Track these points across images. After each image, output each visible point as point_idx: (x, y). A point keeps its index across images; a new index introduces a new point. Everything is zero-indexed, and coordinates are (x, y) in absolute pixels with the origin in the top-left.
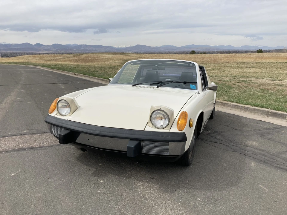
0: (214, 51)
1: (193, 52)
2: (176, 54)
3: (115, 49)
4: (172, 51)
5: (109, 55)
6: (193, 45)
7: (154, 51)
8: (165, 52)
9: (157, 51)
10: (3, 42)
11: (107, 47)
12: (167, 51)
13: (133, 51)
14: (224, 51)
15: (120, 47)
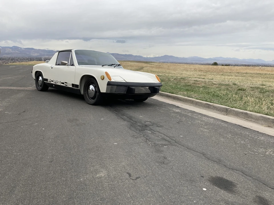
0: (242, 64)
1: (215, 64)
2: (203, 65)
4: (199, 62)
5: (133, 63)
6: (221, 57)
7: (181, 62)
8: (192, 63)
9: (185, 62)
10: (47, 49)
12: (194, 62)
13: (161, 61)
14: (253, 64)
15: (148, 57)
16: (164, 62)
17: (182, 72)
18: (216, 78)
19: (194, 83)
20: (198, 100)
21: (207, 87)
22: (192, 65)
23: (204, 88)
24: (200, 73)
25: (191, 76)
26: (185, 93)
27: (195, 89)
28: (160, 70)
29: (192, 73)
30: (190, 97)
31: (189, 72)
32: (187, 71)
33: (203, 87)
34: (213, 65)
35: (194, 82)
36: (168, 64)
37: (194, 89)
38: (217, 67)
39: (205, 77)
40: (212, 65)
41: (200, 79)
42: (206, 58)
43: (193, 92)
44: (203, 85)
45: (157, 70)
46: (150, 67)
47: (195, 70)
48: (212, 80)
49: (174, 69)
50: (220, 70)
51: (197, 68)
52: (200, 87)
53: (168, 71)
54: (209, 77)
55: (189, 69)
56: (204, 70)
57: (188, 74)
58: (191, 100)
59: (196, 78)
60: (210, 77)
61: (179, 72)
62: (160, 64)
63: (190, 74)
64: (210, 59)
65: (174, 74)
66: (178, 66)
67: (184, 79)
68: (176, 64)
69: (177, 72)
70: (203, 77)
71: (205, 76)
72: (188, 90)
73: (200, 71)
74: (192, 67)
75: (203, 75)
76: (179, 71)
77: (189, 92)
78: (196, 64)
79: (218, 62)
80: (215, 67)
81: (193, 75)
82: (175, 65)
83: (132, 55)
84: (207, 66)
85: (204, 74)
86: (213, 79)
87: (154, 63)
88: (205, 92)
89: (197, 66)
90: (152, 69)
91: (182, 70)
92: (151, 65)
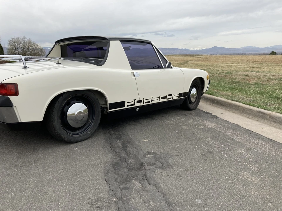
2: (258, 55)
3: (191, 51)
4: (253, 52)
7: (232, 53)
8: (245, 54)
9: (237, 52)
11: (182, 49)
12: (247, 52)
13: (210, 53)
15: (195, 49)
16: (213, 55)
17: (232, 65)
18: (275, 71)
19: (243, 79)
20: (246, 106)
21: (261, 84)
22: (245, 56)
23: (256, 86)
24: (254, 65)
25: (241, 69)
26: (230, 93)
27: (244, 87)
28: (206, 63)
29: (243, 65)
30: (235, 101)
31: (241, 64)
32: (239, 63)
33: (255, 84)
34: (271, 55)
35: (243, 77)
36: (217, 56)
37: (242, 86)
38: (275, 57)
39: (260, 70)
40: (269, 55)
41: (251, 73)
42: (262, 47)
43: (240, 91)
44: (256, 81)
45: (204, 63)
46: (195, 60)
47: (248, 61)
48: (269, 74)
49: (223, 61)
50: (279, 60)
51: (250, 59)
52: (252, 85)
53: (215, 64)
54: (264, 70)
55: (241, 61)
56: (259, 61)
57: (238, 66)
58: (235, 106)
59: (247, 71)
60: (266, 69)
61: (229, 65)
62: (208, 57)
63: (241, 66)
64: (267, 48)
65: (222, 67)
66: (229, 57)
67: (231, 73)
68: (227, 56)
69: (226, 64)
70: (257, 70)
71: (260, 68)
72: (234, 89)
73: (253, 62)
74: (245, 58)
75: (257, 67)
76: (229, 63)
77: (234, 92)
78: (250, 54)
79: (277, 51)
80: (273, 56)
81: (245, 68)
82: (225, 57)
83: (177, 48)
84: (263, 57)
85: (259, 66)
86: (269, 72)
87: (201, 55)
88: (257, 91)
89: (251, 57)
90: (198, 63)
91: (232, 62)
92: (197, 58)
